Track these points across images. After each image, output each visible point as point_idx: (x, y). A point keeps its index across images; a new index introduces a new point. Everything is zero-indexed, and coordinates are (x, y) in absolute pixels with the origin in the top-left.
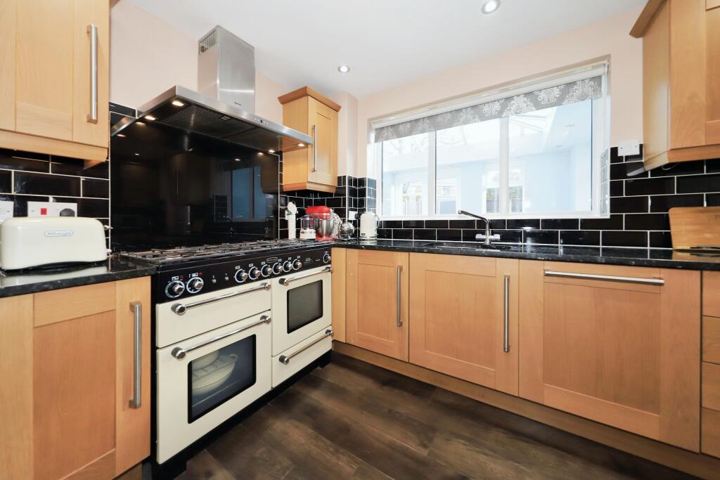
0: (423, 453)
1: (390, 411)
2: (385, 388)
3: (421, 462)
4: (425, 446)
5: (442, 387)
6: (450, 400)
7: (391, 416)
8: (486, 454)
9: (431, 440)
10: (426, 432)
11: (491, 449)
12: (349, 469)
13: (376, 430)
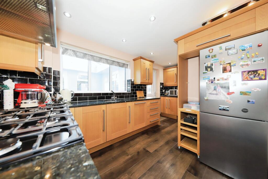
0: (130, 156)
1: (113, 158)
2: (102, 156)
3: (131, 158)
4: (128, 155)
5: (113, 143)
6: (118, 144)
7: (115, 159)
8: (135, 146)
9: (127, 153)
10: (124, 153)
11: (134, 145)
12: (127, 177)
13: (114, 166)
